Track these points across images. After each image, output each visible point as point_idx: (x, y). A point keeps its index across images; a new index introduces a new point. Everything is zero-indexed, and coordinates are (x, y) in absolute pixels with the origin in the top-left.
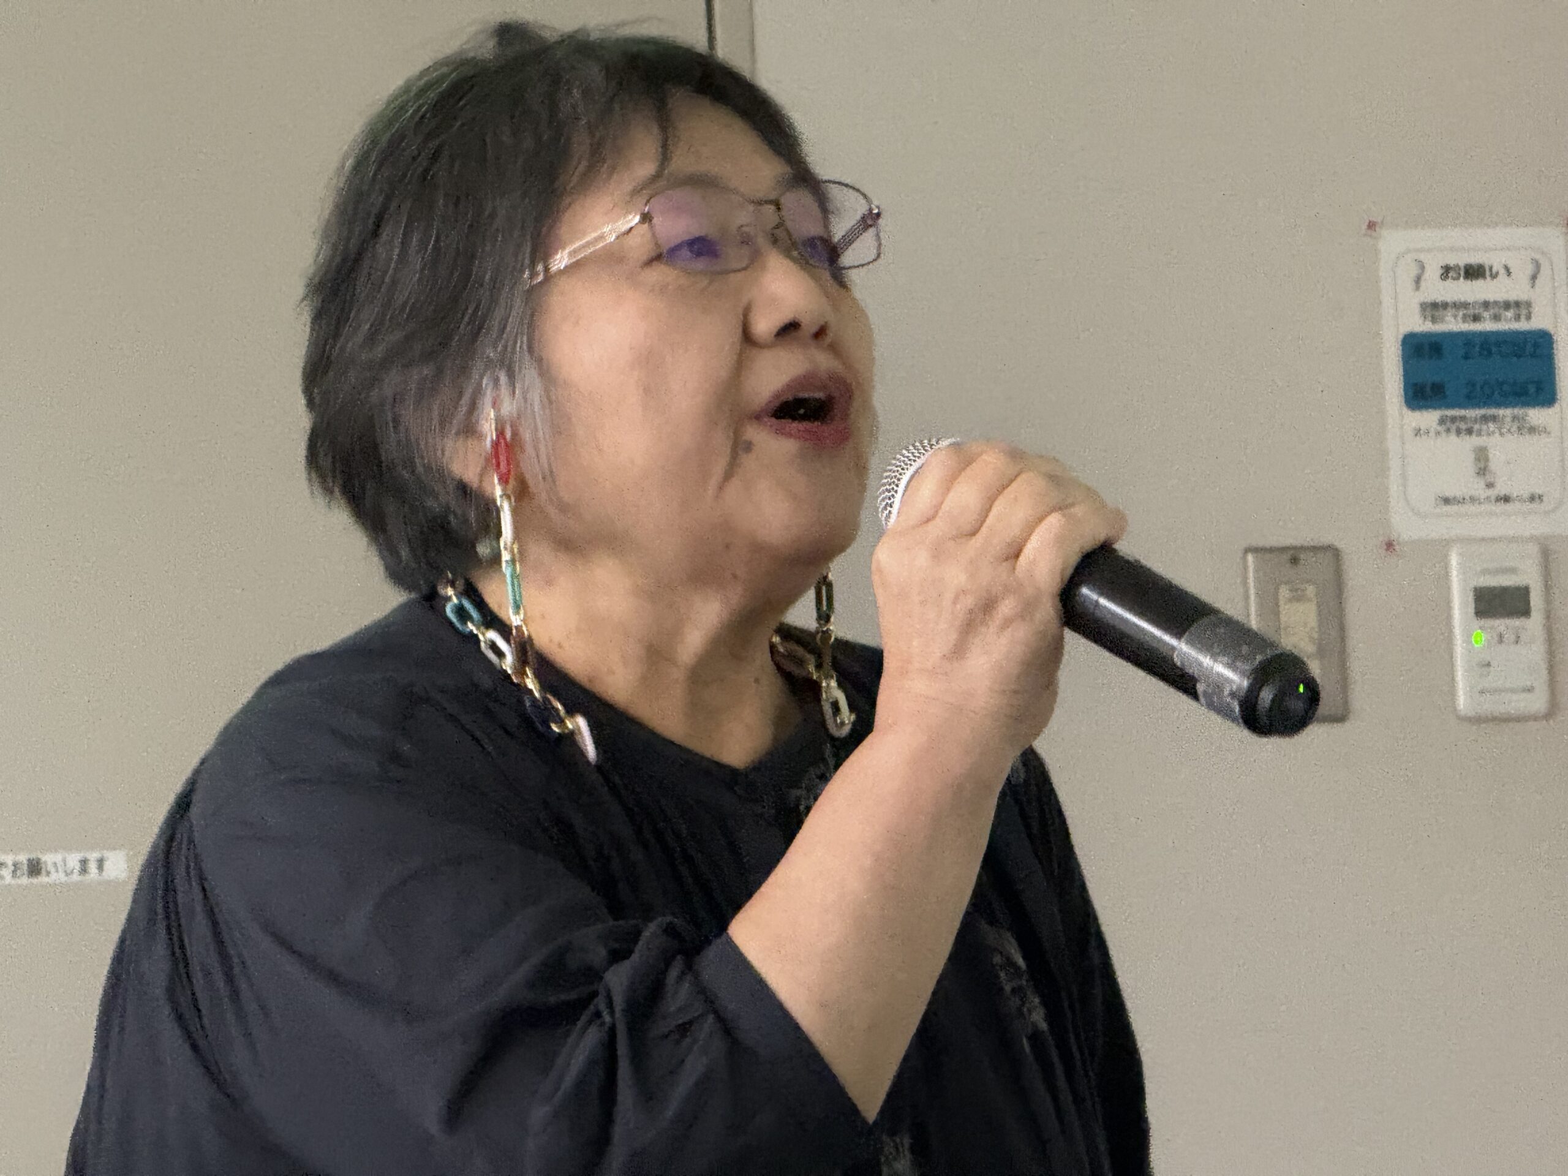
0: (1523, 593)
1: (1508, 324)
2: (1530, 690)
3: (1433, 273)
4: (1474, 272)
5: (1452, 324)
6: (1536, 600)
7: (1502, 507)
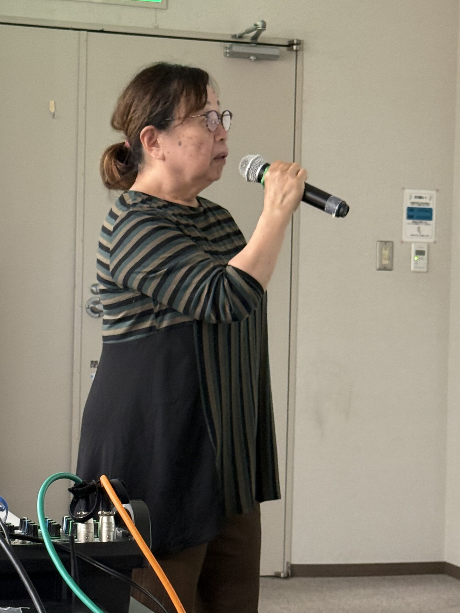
0: (424, 252)
1: (425, 207)
3: (413, 197)
4: (420, 197)
5: (416, 206)
6: (426, 253)
7: (421, 237)
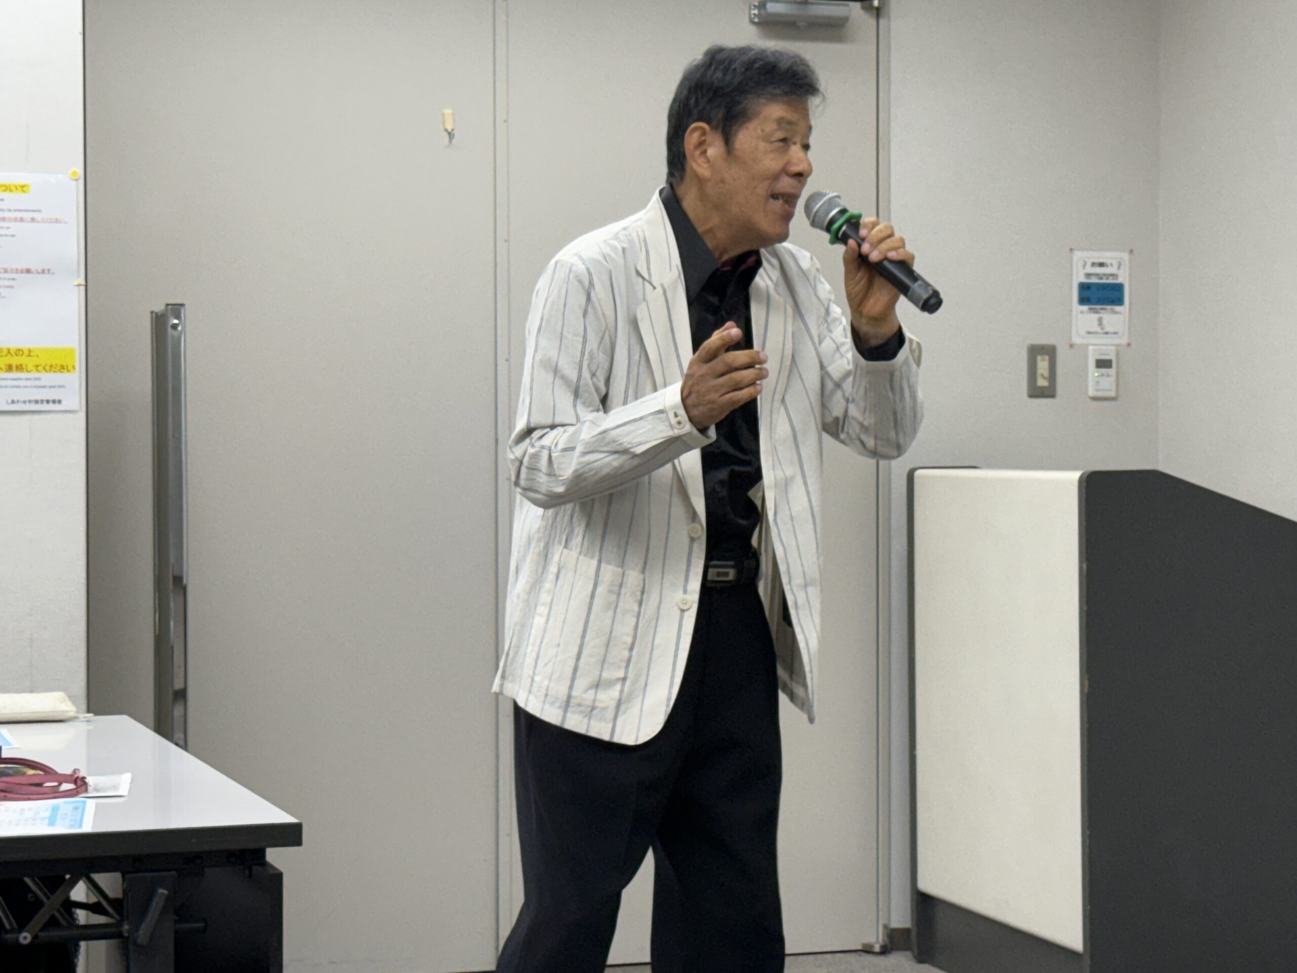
0: (1110, 361)
1: (1111, 281)
2: (1110, 390)
3: (1089, 264)
4: (1101, 265)
5: (1094, 280)
6: (1114, 364)
7: (1105, 336)
